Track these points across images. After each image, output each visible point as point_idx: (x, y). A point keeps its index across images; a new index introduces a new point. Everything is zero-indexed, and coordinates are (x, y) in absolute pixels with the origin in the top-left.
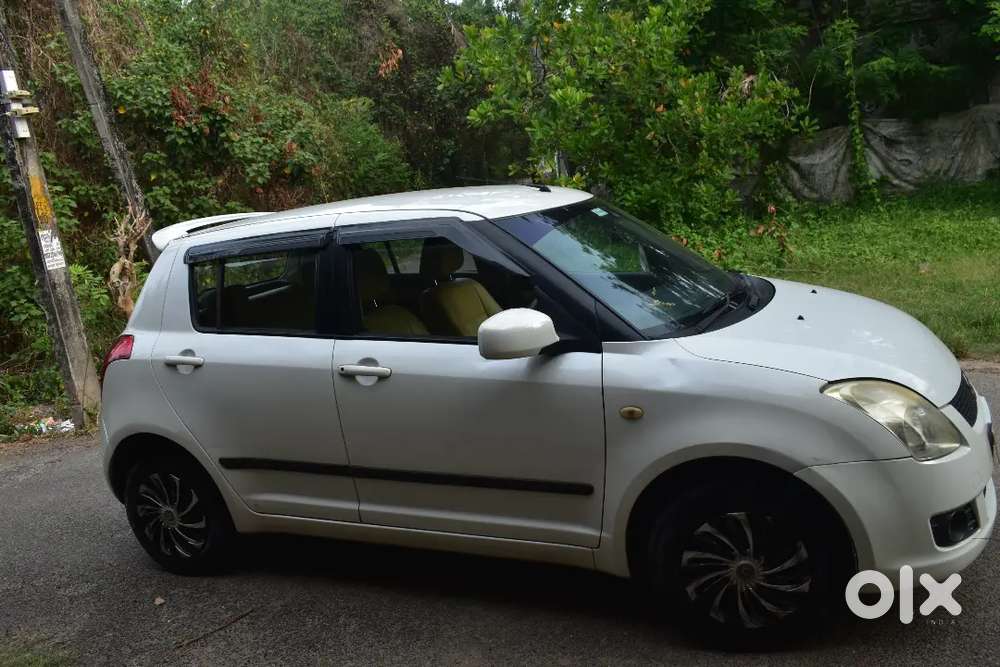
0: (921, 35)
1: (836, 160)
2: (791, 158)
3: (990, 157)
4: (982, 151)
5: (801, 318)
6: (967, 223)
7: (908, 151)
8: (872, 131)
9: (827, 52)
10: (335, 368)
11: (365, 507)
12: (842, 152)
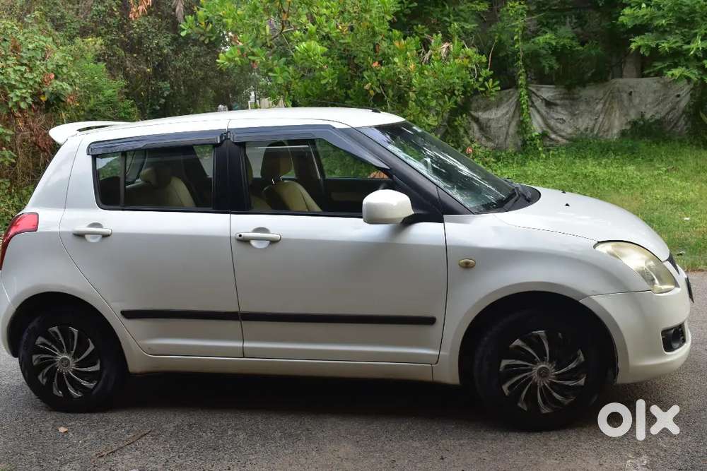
0: (575, 21)
1: (507, 116)
2: (472, 113)
3: (624, 120)
4: (617, 115)
5: (567, 205)
6: (612, 170)
7: (562, 112)
8: (536, 94)
9: (503, 28)
10: (233, 235)
11: (247, 345)
12: (512, 110)
